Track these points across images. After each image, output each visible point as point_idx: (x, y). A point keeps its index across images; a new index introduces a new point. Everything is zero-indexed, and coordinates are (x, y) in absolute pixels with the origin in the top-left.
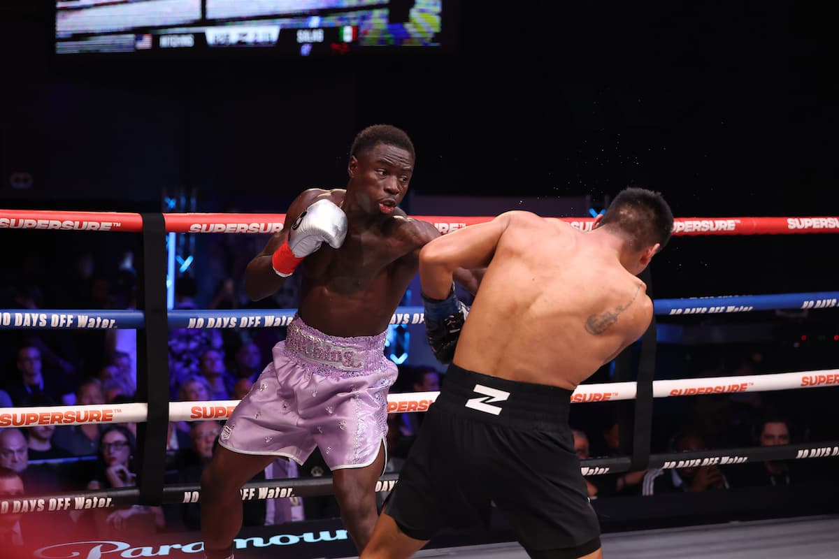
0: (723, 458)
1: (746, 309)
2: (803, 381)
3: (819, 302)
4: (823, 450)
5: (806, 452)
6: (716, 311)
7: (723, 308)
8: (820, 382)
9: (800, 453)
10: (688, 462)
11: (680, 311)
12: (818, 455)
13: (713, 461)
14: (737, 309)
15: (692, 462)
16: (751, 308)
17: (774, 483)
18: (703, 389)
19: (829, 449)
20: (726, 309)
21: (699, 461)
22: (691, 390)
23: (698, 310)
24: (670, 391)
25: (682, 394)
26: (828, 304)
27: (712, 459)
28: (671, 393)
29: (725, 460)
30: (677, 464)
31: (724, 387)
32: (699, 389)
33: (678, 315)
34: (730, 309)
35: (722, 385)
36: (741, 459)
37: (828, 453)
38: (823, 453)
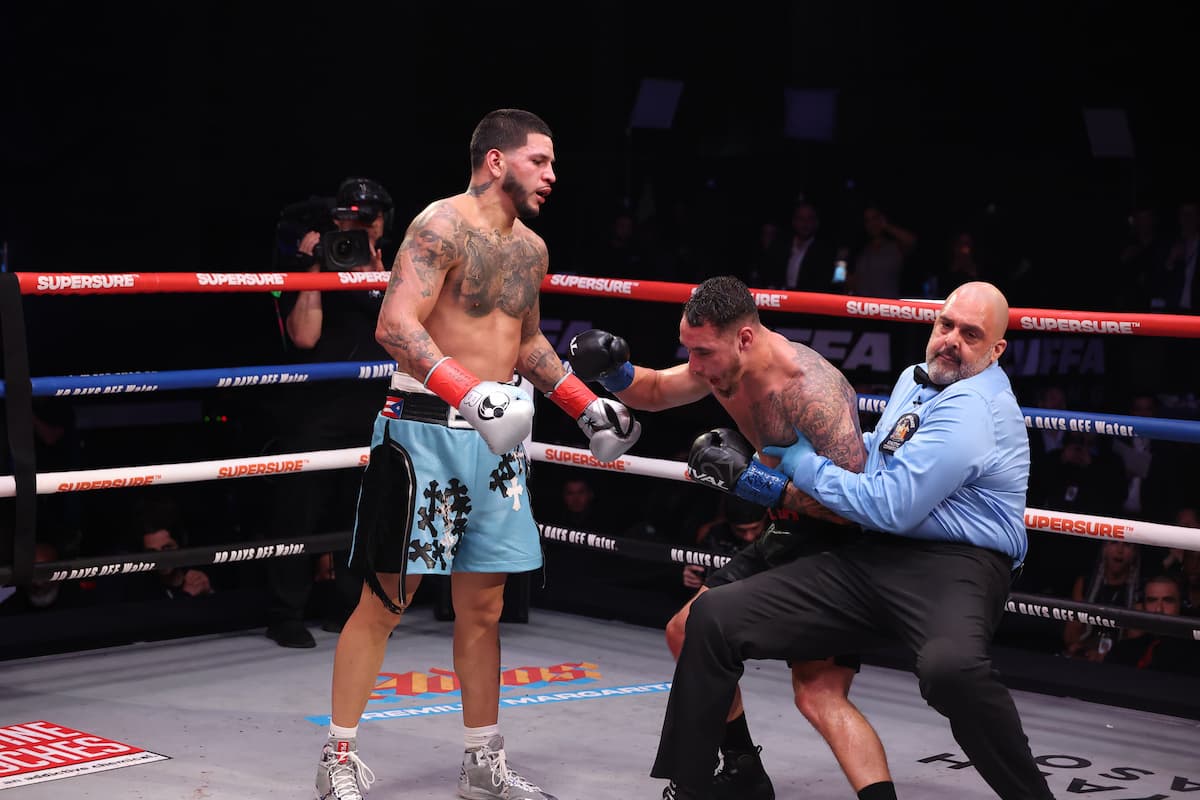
0: (125, 565)
1: (150, 388)
2: (221, 473)
3: (238, 379)
4: (246, 552)
5: (225, 554)
6: (113, 391)
7: (121, 387)
8: (241, 472)
9: (218, 555)
10: (82, 571)
11: (68, 391)
12: (239, 559)
13: (113, 569)
14: (139, 389)
15: (88, 571)
16: (155, 387)
17: (171, 596)
18: (99, 483)
19: (252, 551)
20: (125, 388)
21: (96, 569)
22: (84, 484)
23: (91, 391)
24: (58, 485)
25: (73, 488)
26: (249, 381)
27: (112, 567)
28: (60, 488)
29: (128, 567)
30: (69, 574)
31: (125, 480)
32: (94, 483)
33: (66, 396)
34: (130, 388)
35: (122, 479)
36: (147, 565)
37: (251, 556)
38: (245, 555)
